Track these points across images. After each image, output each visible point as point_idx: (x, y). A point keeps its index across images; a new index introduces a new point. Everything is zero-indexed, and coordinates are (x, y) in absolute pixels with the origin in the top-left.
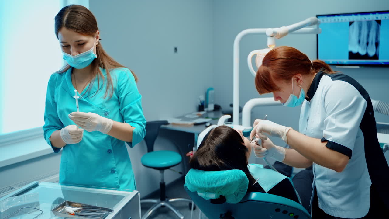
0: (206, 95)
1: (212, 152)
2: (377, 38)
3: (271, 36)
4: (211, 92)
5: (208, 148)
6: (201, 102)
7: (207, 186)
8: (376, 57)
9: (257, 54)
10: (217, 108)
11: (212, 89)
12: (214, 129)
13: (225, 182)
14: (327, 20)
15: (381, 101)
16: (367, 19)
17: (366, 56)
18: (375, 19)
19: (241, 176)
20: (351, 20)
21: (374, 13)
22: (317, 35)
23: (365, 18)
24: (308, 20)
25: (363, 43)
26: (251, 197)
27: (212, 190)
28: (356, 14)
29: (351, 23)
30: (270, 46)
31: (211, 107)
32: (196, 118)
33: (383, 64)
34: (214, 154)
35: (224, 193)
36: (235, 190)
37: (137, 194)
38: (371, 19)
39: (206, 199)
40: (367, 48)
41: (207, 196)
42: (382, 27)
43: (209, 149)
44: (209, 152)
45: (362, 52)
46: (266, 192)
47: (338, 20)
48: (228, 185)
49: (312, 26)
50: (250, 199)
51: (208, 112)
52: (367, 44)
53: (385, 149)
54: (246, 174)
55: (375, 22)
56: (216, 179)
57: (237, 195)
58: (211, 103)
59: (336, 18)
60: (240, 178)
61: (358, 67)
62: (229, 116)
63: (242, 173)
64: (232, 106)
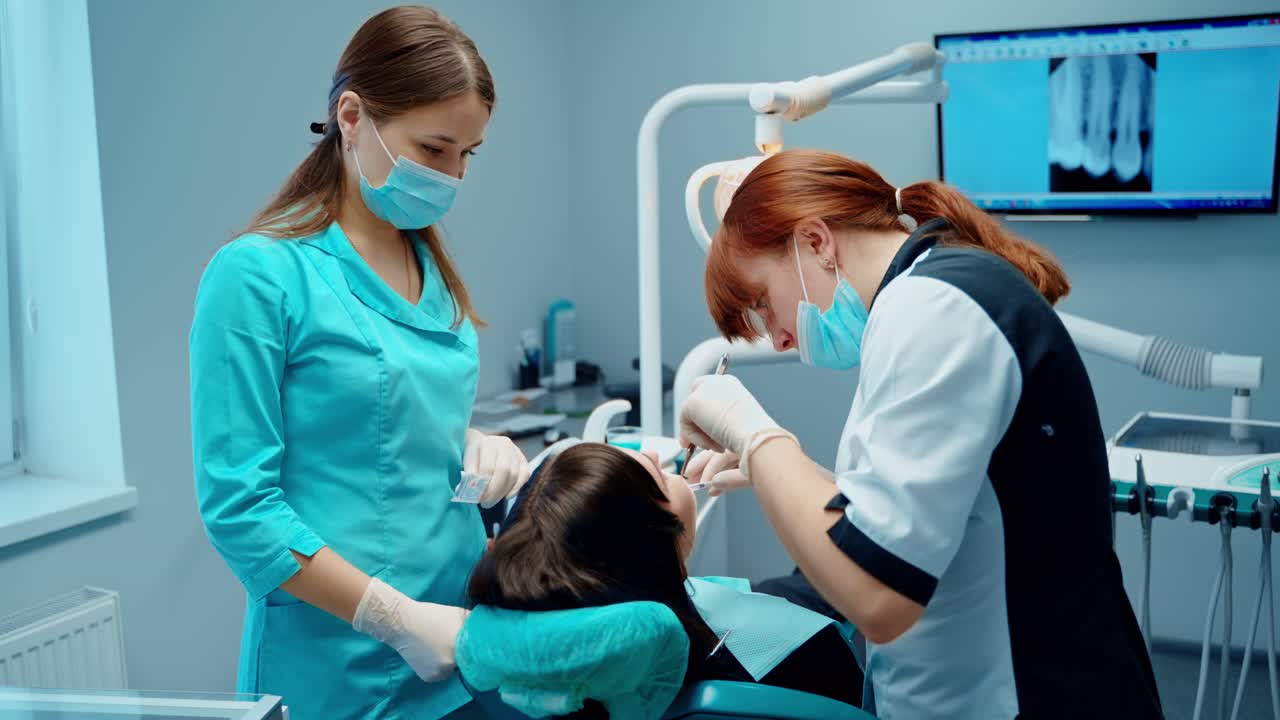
0: (547, 328)
1: (552, 544)
2: (1145, 114)
3: (768, 110)
4: (562, 317)
5: (534, 532)
6: (526, 352)
7: (534, 668)
8: (1142, 182)
9: (717, 177)
10: (587, 375)
11: (566, 305)
12: (553, 460)
13: (599, 651)
14: (973, 53)
15: (1161, 339)
16: (1110, 50)
17: (1110, 182)
18: (1137, 49)
19: (658, 626)
20: (1056, 54)
21: (1133, 27)
22: (939, 107)
23: (1103, 46)
24: (902, 53)
25: (1098, 132)
26: (701, 699)
27: (553, 682)
28: (1072, 31)
29: (1055, 64)
30: (764, 146)
31: (565, 372)
32: (511, 415)
33: (1168, 206)
34: (559, 550)
35: (598, 691)
36: (639, 676)
37: (278, 707)
38: (1122, 50)
39: (533, 716)
40: (1111, 153)
41: (534, 703)
42: (1160, 77)
43: (540, 535)
44: (539, 546)
45: (1097, 167)
46: (757, 679)
47: (1012, 52)
48: (612, 661)
49: (913, 76)
50: (695, 706)
51: (554, 390)
52: (1113, 136)
53: (1174, 505)
54: (677, 614)
55: (1138, 59)
56: (567, 641)
57: (649, 697)
58: (565, 357)
59: (1004, 44)
60: (656, 633)
61: (1084, 218)
62: (624, 405)
63: (664, 614)
64: (636, 364)
